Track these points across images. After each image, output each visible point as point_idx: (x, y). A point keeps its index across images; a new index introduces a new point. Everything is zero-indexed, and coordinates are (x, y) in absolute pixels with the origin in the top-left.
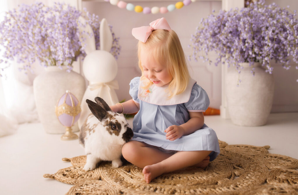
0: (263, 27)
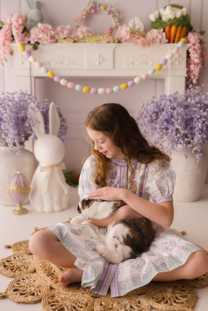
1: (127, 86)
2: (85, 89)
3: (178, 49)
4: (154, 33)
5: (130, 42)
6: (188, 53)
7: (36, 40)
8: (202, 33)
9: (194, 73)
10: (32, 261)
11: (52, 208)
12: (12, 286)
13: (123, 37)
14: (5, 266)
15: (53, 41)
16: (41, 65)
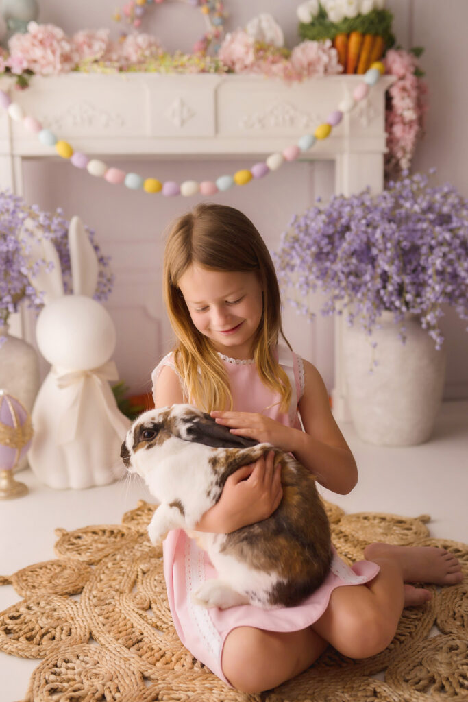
0: (423, 244)
1: (251, 177)
2: (150, 184)
3: (368, 87)
4: (310, 50)
5: (255, 72)
6: (389, 99)
7: (25, 65)
8: (417, 52)
9: (402, 143)
10: (75, 612)
11: (91, 476)
12: (43, 682)
13: (239, 59)
14: (8, 631)
15: (67, 66)
16: (40, 127)
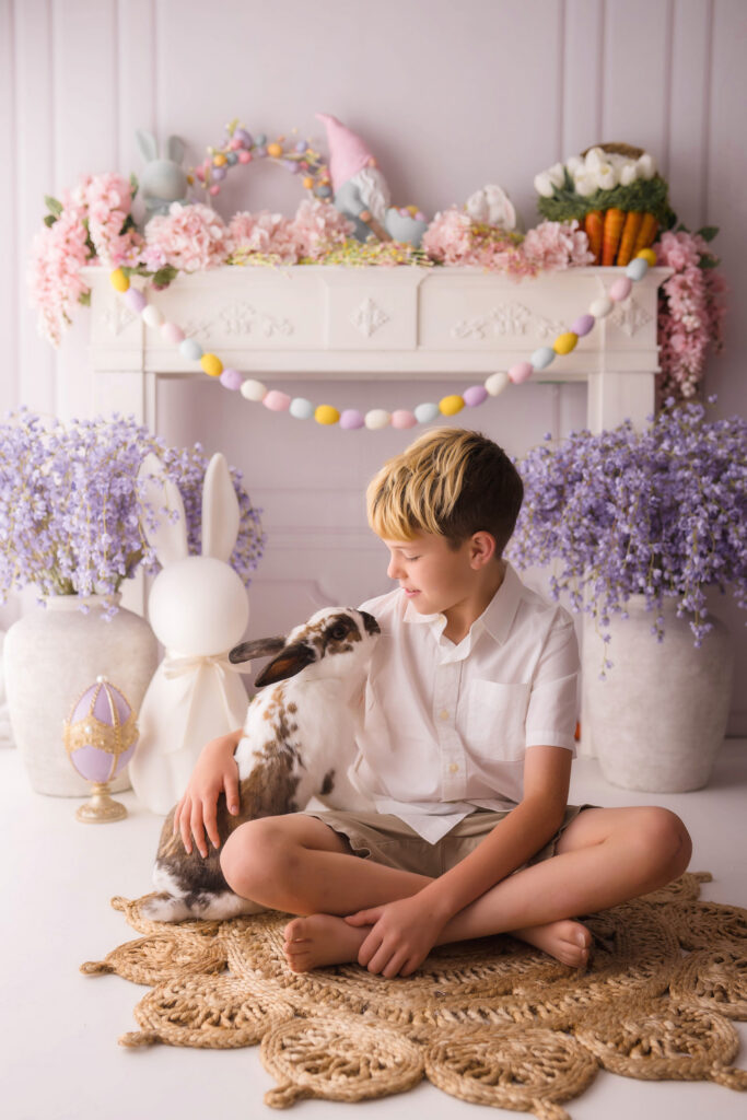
1: (463, 404)
2: (323, 413)
3: (630, 282)
4: (550, 233)
5: (470, 264)
6: (663, 297)
7: (163, 261)
8: (708, 234)
9: (683, 361)
13: (449, 245)
15: (218, 258)
16: (181, 335)
